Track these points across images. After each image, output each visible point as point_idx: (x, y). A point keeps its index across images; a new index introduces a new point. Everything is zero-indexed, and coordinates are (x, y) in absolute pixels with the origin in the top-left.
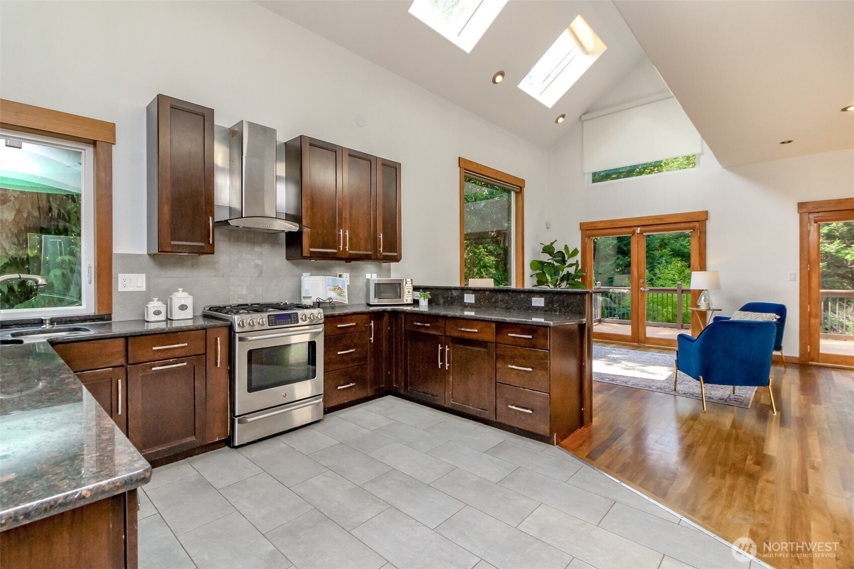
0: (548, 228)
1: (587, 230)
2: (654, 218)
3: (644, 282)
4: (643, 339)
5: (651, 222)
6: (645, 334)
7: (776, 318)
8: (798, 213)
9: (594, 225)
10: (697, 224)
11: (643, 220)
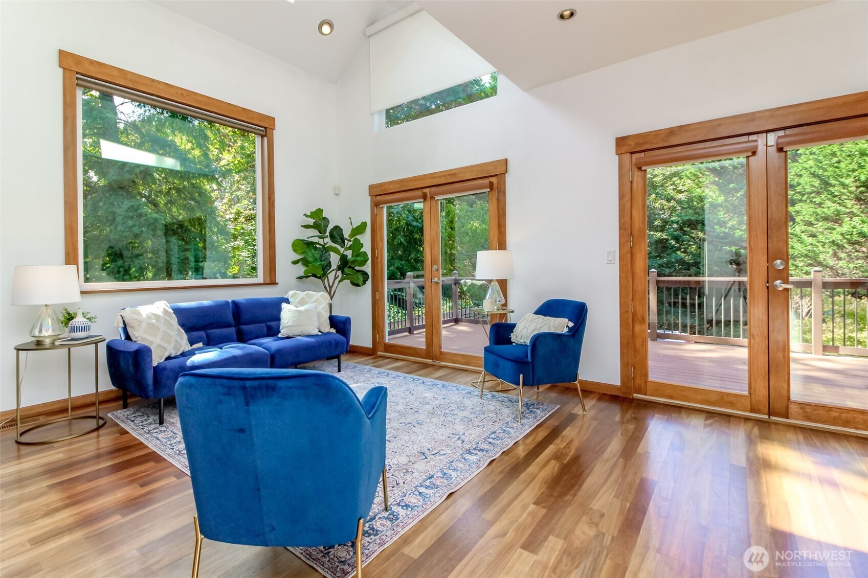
0: (337, 195)
1: (377, 195)
2: (446, 174)
3: (437, 270)
4: (438, 354)
5: (443, 181)
6: (440, 347)
7: (567, 326)
8: (616, 154)
9: (383, 188)
10: (494, 180)
11: (435, 177)
